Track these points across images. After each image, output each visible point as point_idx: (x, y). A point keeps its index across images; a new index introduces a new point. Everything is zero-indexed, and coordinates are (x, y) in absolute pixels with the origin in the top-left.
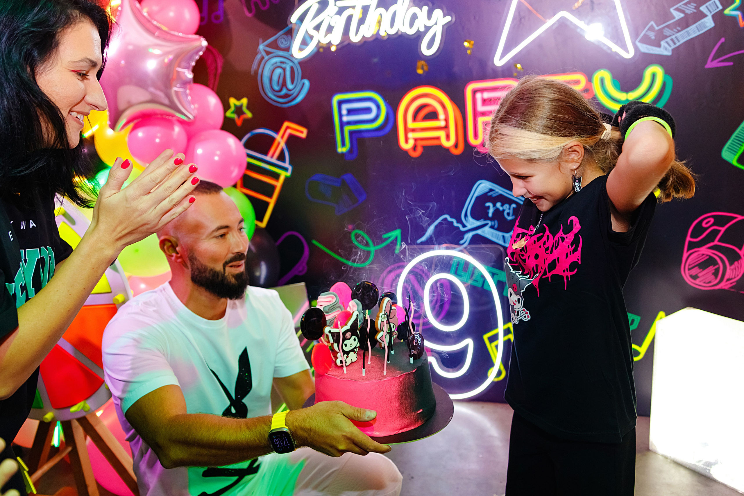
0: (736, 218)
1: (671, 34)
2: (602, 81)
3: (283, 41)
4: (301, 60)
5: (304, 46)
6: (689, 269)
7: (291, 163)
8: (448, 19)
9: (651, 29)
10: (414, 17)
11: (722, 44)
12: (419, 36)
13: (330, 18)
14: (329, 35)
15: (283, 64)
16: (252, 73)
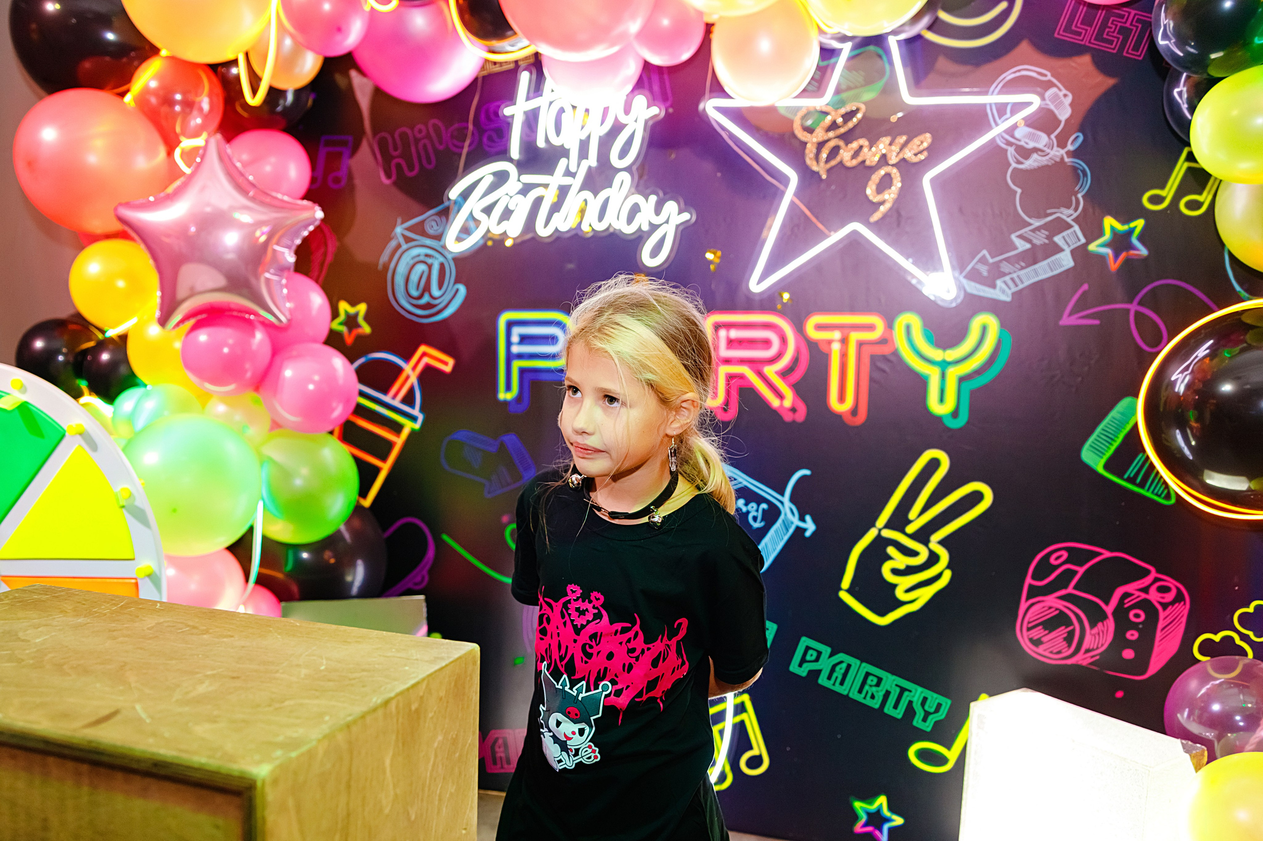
0: (1100, 554)
1: (1011, 271)
2: (908, 328)
3: (434, 224)
4: (457, 255)
5: (464, 236)
6: (1029, 629)
7: (422, 409)
8: (686, 216)
9: (983, 260)
10: (635, 209)
11: (1085, 293)
12: (640, 238)
13: (509, 198)
14: (505, 222)
15: (428, 259)
16: (380, 267)
